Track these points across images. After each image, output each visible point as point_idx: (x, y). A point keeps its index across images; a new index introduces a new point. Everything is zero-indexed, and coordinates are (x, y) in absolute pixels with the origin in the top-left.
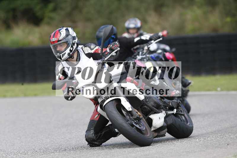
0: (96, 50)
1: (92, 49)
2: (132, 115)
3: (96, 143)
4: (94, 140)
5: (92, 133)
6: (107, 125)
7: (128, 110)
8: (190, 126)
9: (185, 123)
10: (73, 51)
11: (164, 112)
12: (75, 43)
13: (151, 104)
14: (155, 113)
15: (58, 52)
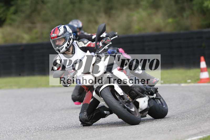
0: (89, 44)
1: (85, 44)
2: (124, 99)
3: (88, 123)
4: (86, 121)
5: (85, 114)
6: (97, 108)
7: (121, 95)
8: (166, 108)
9: (162, 106)
10: (69, 45)
11: (147, 96)
12: (71, 38)
13: (137, 90)
14: (141, 97)
15: (57, 46)
